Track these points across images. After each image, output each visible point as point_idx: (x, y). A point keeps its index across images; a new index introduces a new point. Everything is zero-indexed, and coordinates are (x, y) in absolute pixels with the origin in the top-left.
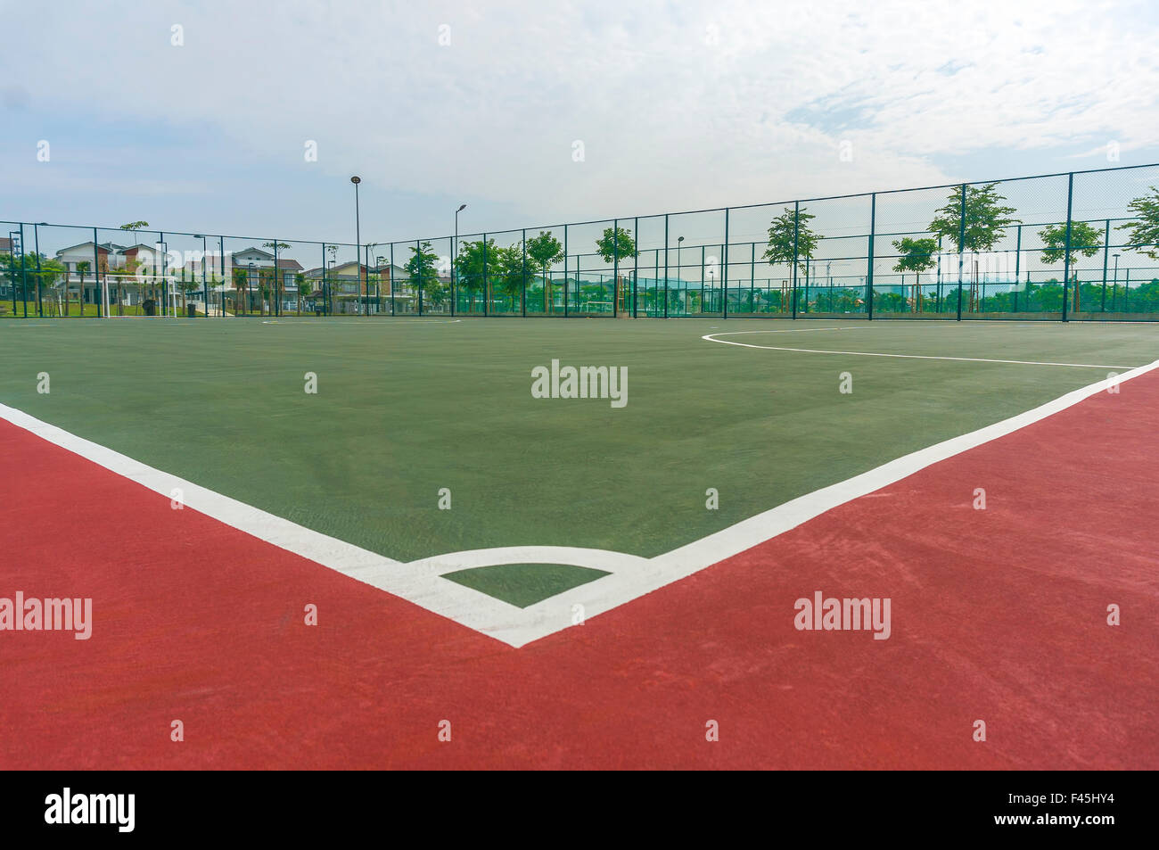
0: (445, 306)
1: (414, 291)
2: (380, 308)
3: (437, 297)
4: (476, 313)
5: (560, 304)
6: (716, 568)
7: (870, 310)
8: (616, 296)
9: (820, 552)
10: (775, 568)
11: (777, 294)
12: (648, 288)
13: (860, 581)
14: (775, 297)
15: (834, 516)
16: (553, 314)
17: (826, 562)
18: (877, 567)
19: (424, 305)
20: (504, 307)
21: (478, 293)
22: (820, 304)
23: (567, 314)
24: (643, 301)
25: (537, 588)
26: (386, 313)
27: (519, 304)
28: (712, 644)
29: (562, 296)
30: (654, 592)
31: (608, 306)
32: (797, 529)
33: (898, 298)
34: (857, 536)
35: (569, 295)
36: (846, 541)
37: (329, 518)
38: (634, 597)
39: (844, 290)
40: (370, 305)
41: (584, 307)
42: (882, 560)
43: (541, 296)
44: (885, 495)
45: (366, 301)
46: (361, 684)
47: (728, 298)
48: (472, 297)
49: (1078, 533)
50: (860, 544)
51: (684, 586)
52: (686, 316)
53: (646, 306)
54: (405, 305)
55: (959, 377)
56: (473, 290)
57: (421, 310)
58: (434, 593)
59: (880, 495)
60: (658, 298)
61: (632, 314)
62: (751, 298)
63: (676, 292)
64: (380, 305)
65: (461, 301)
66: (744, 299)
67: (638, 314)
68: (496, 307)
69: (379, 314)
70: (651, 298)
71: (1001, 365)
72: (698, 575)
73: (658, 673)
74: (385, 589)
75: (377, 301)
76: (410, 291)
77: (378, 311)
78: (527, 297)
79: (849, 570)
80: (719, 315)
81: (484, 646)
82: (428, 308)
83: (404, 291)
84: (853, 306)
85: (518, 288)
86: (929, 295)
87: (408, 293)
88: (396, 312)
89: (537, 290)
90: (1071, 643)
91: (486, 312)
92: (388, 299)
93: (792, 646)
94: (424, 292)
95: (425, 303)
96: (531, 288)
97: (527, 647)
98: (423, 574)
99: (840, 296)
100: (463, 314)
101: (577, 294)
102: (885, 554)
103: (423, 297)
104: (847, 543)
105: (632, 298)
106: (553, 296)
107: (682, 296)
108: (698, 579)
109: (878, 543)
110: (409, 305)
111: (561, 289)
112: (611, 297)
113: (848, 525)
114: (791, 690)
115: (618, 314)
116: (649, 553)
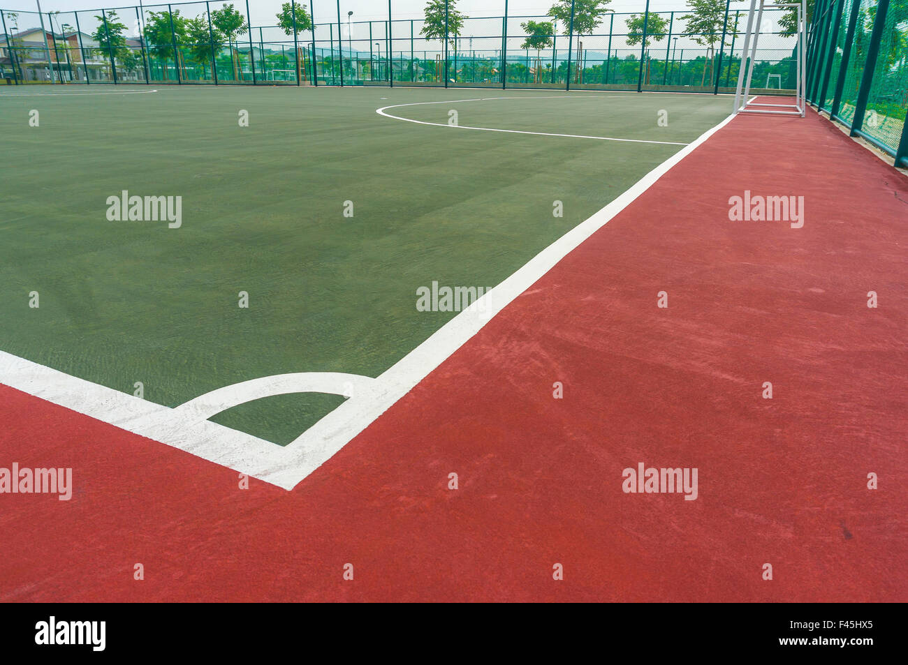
0: (138, 72)
1: (105, 60)
2: (73, 75)
3: (130, 64)
4: (171, 81)
5: (247, 71)
6: (427, 381)
7: (503, 80)
8: (297, 65)
9: (498, 357)
10: (469, 377)
11: (432, 63)
12: (324, 57)
13: (530, 384)
14: (429, 66)
15: (505, 317)
16: (243, 82)
17: (504, 367)
18: (539, 367)
19: (117, 71)
20: (195, 75)
21: (169, 60)
22: (465, 73)
23: (255, 81)
24: (321, 69)
25: (293, 422)
26: (81, 81)
27: (209, 71)
28: (436, 462)
29: (248, 65)
30: (385, 413)
31: (291, 73)
32: (479, 334)
33: (524, 69)
34: (522, 337)
35: (255, 64)
36: (515, 342)
37: (88, 360)
38: (370, 421)
39: (483, 61)
40: (62, 72)
41: (270, 74)
42: (542, 361)
43: (230, 63)
44: (537, 291)
45: (57, 68)
46: (168, 553)
47: (393, 66)
48: (164, 64)
49: (664, 319)
50: (526, 346)
51: (407, 405)
52: (358, 83)
53: (324, 73)
54: (98, 72)
55: (574, 157)
56: (165, 59)
57: (115, 78)
58: (207, 441)
59: (534, 292)
60: (335, 66)
61: (313, 82)
62: (411, 67)
63: (348, 62)
64: (73, 72)
65: (154, 67)
66: (405, 67)
67: (319, 83)
68: (188, 75)
69: (71, 82)
70: (328, 67)
71: (601, 142)
72: (415, 390)
73: (402, 498)
74: (162, 441)
75: (69, 67)
76: (102, 58)
77: (71, 79)
78: (216, 65)
79: (521, 373)
80: (386, 83)
81: (262, 494)
82: (123, 74)
83: (95, 58)
84: (490, 75)
85: (207, 57)
86: (545, 66)
87: (99, 60)
88: (91, 80)
89: (224, 58)
90: (666, 426)
91: (180, 79)
92: (80, 66)
93: (492, 455)
94: (115, 59)
95: (118, 70)
96: (219, 57)
97: (298, 488)
98: (193, 420)
99: (481, 65)
100: (158, 82)
101: (262, 63)
102: (543, 353)
103: (116, 64)
104: (516, 345)
105: (312, 67)
106: (241, 64)
107: (354, 64)
108: (415, 395)
109: (537, 343)
110: (103, 72)
111: (247, 58)
112: (293, 64)
113: (515, 326)
114: (496, 499)
115: (301, 82)
116: (374, 371)
